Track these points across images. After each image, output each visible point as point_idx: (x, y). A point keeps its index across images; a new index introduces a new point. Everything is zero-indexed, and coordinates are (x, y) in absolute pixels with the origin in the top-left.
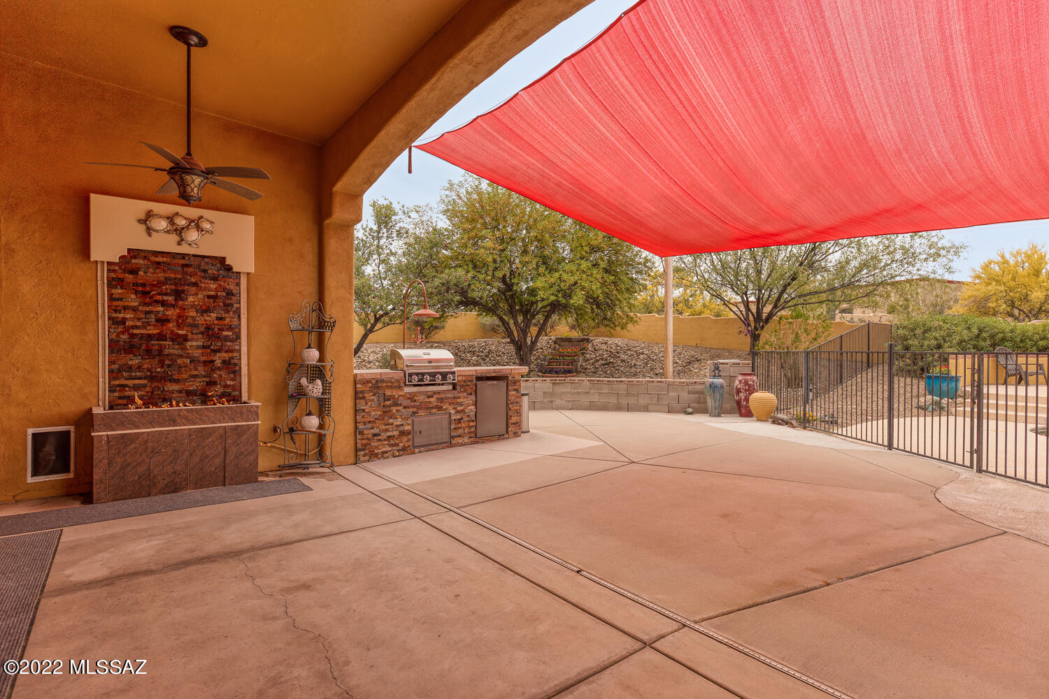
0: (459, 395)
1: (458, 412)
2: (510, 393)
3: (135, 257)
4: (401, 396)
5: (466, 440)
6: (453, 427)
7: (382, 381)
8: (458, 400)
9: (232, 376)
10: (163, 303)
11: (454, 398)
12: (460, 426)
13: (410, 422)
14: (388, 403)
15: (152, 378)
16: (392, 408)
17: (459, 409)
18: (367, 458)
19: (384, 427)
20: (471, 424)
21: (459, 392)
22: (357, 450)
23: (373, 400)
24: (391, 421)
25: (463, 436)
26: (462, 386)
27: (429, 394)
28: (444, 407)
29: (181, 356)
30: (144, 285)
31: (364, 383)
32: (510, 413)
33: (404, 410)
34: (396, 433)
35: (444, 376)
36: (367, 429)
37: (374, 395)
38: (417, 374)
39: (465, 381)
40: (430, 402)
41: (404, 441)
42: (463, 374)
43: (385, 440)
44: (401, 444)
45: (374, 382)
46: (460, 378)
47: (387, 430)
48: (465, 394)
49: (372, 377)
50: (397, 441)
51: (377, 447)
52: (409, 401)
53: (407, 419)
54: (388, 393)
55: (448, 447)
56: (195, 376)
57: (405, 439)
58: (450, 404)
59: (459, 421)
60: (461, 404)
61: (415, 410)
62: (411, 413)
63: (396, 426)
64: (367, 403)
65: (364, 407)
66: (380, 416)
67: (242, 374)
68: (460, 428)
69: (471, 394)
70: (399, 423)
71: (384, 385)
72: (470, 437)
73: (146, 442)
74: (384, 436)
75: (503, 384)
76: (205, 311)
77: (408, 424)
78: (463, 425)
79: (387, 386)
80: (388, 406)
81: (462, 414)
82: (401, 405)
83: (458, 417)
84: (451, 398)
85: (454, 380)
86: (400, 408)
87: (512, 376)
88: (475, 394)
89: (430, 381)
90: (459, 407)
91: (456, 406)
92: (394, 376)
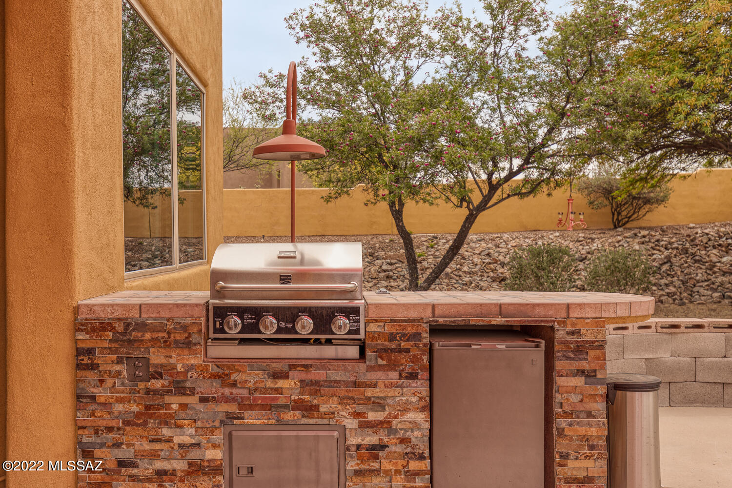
0: (372, 376)
1: (366, 425)
2: (561, 381)
4: (192, 367)
6: (353, 465)
7: (142, 326)
8: (369, 392)
11: (356, 384)
12: (375, 465)
13: (219, 437)
14: (158, 384)
16: (167, 399)
17: (371, 415)
19: (147, 446)
20: (415, 465)
21: (370, 369)
23: (119, 373)
26: (381, 352)
27: (278, 367)
28: (323, 408)
31: (93, 330)
32: (561, 446)
33: (201, 407)
34: (180, 465)
35: (323, 319)
36: (102, 446)
37: (119, 361)
38: (241, 311)
39: (392, 338)
40: (279, 391)
42: (386, 314)
43: (150, 480)
45: (120, 327)
46: (373, 328)
47: (155, 455)
48: (394, 375)
49: (116, 315)
52: (216, 383)
53: (212, 430)
54: (157, 357)
57: (205, 483)
58: (343, 401)
59: (374, 451)
60: (379, 405)
61: (233, 408)
62: (221, 416)
63: (181, 446)
64: (102, 381)
65: (95, 390)
66: (138, 415)
68: (377, 472)
69: (413, 376)
70: (187, 440)
71: (148, 336)
74: (147, 468)
75: (539, 354)
77: (215, 446)
78: (386, 465)
79: (155, 340)
80: (156, 392)
81: (384, 432)
82: (192, 391)
83: (371, 439)
84: (347, 384)
85: (357, 331)
86: (192, 400)
87: (569, 327)
88: (426, 375)
89: (279, 330)
90: (373, 409)
91: (361, 408)
92: (175, 313)
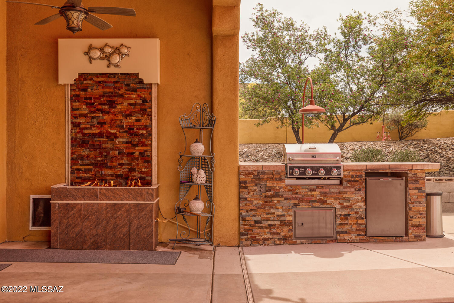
0: (346, 190)
1: (343, 207)
2: (410, 191)
3: (85, 79)
4: (282, 187)
5: (354, 238)
6: (338, 221)
7: (264, 173)
8: (344, 196)
9: (146, 164)
10: (102, 111)
11: (340, 193)
12: (346, 221)
13: (291, 213)
14: (269, 193)
15: (95, 165)
16: (273, 199)
17: (345, 204)
18: (249, 242)
19: (265, 216)
20: (360, 221)
21: (345, 187)
22: (241, 234)
23: (255, 190)
24: (272, 211)
25: (349, 233)
26: (349, 182)
27: (312, 187)
28: (328, 202)
29: (112, 149)
30: (90, 99)
31: (246, 174)
32: (410, 214)
33: (285, 202)
34: (277, 223)
35: (328, 170)
36: (249, 216)
37: (256, 185)
38: (299, 168)
39: (352, 176)
40: (312, 196)
41: (285, 231)
42: (350, 168)
43: (266, 228)
44: (282, 234)
45: (256, 173)
46: (346, 173)
47: (268, 219)
48: (353, 190)
49: (254, 169)
50: (278, 230)
51: (258, 234)
52: (290, 193)
53: (289, 210)
54: (269, 184)
55: (333, 242)
56: (122, 164)
57: (286, 229)
58: (335, 199)
59: (346, 216)
60: (348, 200)
61: (296, 202)
62: (292, 205)
63: (277, 216)
64: (249, 193)
65: (246, 196)
66: (262, 205)
67: (153, 163)
68: (347, 224)
69: (359, 190)
70: (280, 213)
71: (266, 176)
72: (359, 235)
73: (80, 210)
74: (265, 224)
75: (399, 183)
76: (128, 115)
77: (290, 216)
78: (350, 221)
79: (268, 178)
80: (269, 196)
81: (349, 210)
82: (282, 196)
83: (345, 212)
84: (336, 193)
85: (340, 174)
86: (282, 199)
87: (413, 173)
88: (364, 190)
89: (313, 174)
90: (345, 202)
91: (341, 202)
92: (275, 169)
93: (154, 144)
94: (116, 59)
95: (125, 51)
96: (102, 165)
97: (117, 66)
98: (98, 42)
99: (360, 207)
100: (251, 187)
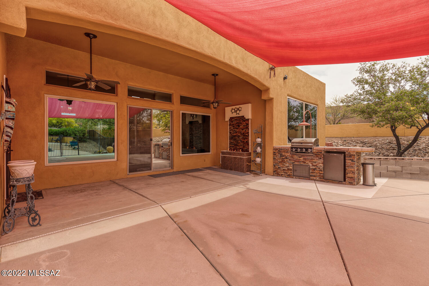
0: (314, 158)
1: (313, 165)
2: (346, 161)
3: (232, 119)
4: (288, 155)
5: (318, 179)
6: (311, 171)
7: (281, 149)
9: (247, 145)
10: (236, 128)
11: (312, 159)
12: (314, 172)
13: (292, 165)
14: (283, 157)
15: (235, 145)
16: (285, 160)
17: (314, 164)
18: (276, 175)
19: (282, 166)
20: (321, 172)
22: (274, 172)
23: (279, 156)
24: (284, 164)
25: (316, 177)
26: (316, 155)
27: (300, 156)
28: (307, 162)
29: (239, 140)
30: (233, 125)
31: (276, 150)
32: (347, 171)
33: (289, 161)
34: (286, 169)
35: (307, 149)
36: (276, 165)
37: (279, 154)
38: (295, 148)
39: (317, 152)
40: (300, 159)
41: (289, 173)
42: (317, 149)
43: (282, 170)
44: (288, 173)
45: (279, 150)
46: (314, 151)
47: (283, 167)
48: (317, 158)
49: (278, 148)
50: (287, 172)
51: (279, 172)
52: (291, 158)
53: (291, 164)
54: (283, 154)
55: (308, 179)
56: (241, 145)
57: (290, 172)
58: (309, 161)
59: (314, 169)
60: (315, 162)
61: (294, 161)
62: (292, 162)
63: (286, 166)
64: (276, 157)
66: (281, 161)
67: (249, 145)
68: (315, 173)
69: (320, 158)
70: (287, 165)
71: (282, 151)
72: (320, 178)
73: (227, 158)
74: (282, 169)
75: (342, 156)
76: (243, 129)
77: (291, 167)
78: (316, 172)
80: (283, 159)
81: (316, 167)
82: (288, 159)
83: (314, 168)
84: (310, 159)
85: (312, 151)
86: (288, 160)
87: (348, 152)
88: (323, 159)
89: (300, 151)
90: (314, 163)
91: (312, 163)
92: (286, 148)
93: (250, 138)
94: (238, 112)
95: (240, 109)
96: (236, 145)
97: (239, 114)
98: (234, 107)
99: (321, 166)
100: (277, 154)
